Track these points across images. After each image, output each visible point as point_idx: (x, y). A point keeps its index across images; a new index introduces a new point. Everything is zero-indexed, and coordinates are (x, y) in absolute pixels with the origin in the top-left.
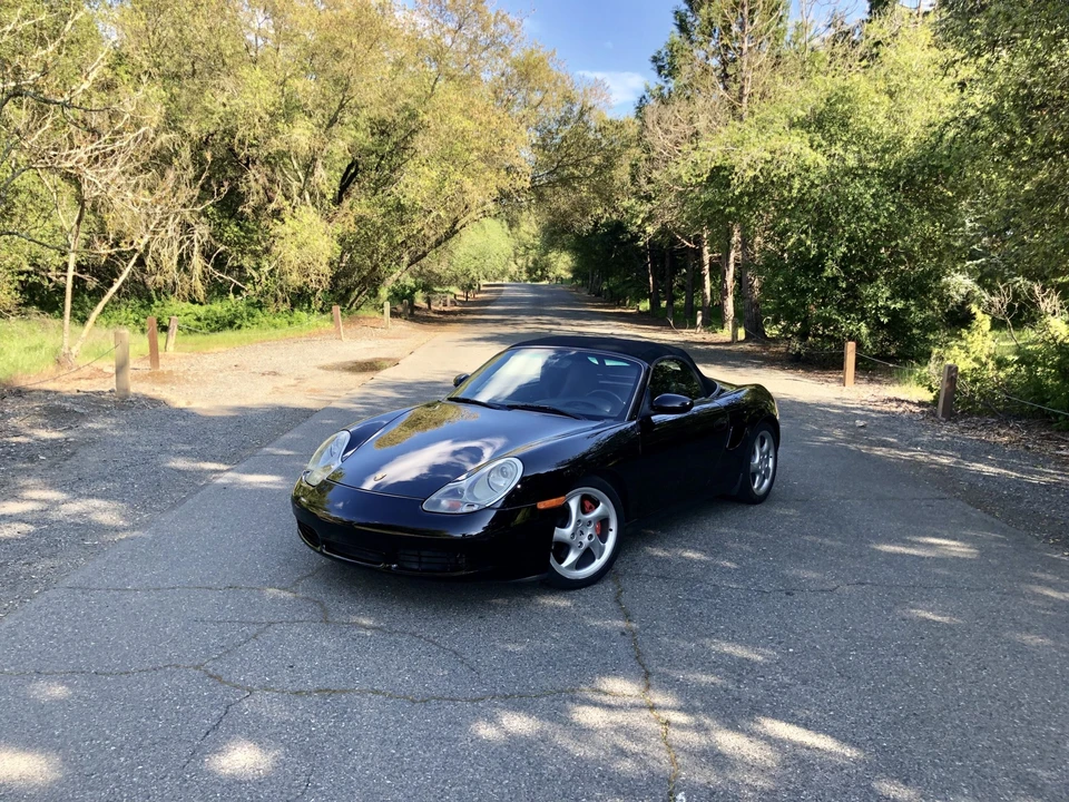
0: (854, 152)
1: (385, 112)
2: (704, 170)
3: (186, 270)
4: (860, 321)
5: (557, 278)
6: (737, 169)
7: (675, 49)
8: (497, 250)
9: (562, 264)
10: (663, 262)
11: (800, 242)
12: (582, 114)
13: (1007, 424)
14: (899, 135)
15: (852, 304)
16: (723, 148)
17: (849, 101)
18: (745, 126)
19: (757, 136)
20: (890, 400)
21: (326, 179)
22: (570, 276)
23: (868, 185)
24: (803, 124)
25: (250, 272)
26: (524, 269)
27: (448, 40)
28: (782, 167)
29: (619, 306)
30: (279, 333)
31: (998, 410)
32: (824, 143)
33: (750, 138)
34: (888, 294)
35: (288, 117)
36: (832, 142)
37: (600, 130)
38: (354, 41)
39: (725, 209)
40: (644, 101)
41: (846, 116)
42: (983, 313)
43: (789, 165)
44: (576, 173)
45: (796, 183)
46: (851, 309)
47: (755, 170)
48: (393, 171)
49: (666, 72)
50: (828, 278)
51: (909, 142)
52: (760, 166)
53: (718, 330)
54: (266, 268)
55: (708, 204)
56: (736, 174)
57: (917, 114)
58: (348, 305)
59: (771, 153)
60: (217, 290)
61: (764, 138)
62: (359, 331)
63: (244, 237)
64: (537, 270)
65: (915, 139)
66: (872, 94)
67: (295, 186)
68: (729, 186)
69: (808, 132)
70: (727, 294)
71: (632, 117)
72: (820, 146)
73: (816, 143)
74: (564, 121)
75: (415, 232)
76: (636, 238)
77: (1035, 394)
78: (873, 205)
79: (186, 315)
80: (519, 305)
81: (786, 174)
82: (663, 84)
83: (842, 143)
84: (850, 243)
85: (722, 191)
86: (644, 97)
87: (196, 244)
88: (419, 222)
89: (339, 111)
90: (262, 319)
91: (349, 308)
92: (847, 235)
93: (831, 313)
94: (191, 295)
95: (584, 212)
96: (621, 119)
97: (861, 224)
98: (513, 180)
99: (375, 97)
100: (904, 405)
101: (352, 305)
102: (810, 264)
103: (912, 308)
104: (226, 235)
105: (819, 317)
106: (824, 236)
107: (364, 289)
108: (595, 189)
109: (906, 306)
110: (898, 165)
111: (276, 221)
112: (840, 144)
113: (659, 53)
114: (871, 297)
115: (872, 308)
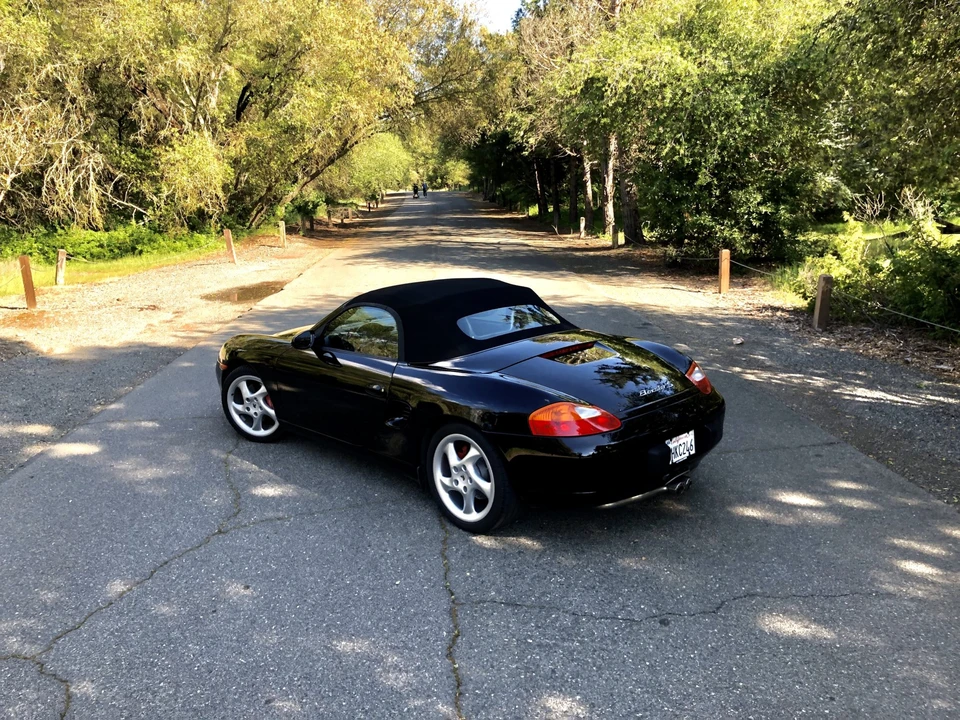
0: (724, 59)
1: (267, 34)
2: (578, 82)
3: (84, 200)
4: (732, 227)
5: (456, 186)
6: (609, 81)
8: (395, 162)
9: (459, 172)
10: (548, 170)
11: (674, 151)
12: (463, 28)
13: (883, 334)
14: (767, 39)
15: (724, 210)
16: (596, 59)
17: (718, 6)
18: (618, 36)
19: (629, 46)
20: (766, 308)
21: (217, 102)
22: (467, 182)
23: (738, 92)
24: (674, 33)
25: (150, 197)
26: (425, 178)
28: (654, 77)
29: (510, 211)
30: (177, 256)
31: (872, 317)
32: (694, 51)
33: (621, 48)
34: (759, 198)
35: (173, 43)
36: (702, 49)
37: (481, 45)
39: (599, 120)
40: (521, 15)
41: (716, 22)
42: (855, 219)
43: (661, 75)
44: (461, 88)
45: (668, 93)
46: (724, 215)
47: (628, 80)
48: (282, 93)
50: (701, 186)
51: (777, 45)
52: (633, 76)
53: (600, 235)
54: (165, 192)
55: (584, 116)
56: (609, 85)
57: (784, 18)
58: (248, 224)
59: (643, 62)
60: (116, 215)
61: (636, 47)
62: (255, 252)
63: (141, 164)
64: (437, 178)
65: (782, 43)
68: (603, 98)
69: (679, 40)
70: (607, 201)
71: (511, 31)
72: (691, 54)
73: (686, 51)
74: (446, 38)
75: (307, 151)
76: (521, 148)
77: (910, 303)
78: (744, 110)
79: (89, 242)
80: (417, 214)
81: (658, 84)
83: (711, 50)
84: (722, 150)
85: (596, 102)
86: (521, 10)
87: (92, 173)
88: (310, 142)
89: (224, 35)
90: (163, 243)
91: (249, 228)
92: (719, 142)
93: (706, 219)
94: (90, 224)
95: (471, 126)
96: (501, 33)
97: (732, 131)
98: (398, 96)
99: (257, 18)
100: (779, 313)
101: (251, 224)
102: (684, 174)
103: (782, 212)
104: (123, 162)
105: (694, 224)
106: (697, 144)
107: (262, 209)
108: (479, 103)
109: (777, 210)
110: (767, 70)
111: (167, 148)
112: (709, 51)
114: (744, 203)
115: (743, 214)
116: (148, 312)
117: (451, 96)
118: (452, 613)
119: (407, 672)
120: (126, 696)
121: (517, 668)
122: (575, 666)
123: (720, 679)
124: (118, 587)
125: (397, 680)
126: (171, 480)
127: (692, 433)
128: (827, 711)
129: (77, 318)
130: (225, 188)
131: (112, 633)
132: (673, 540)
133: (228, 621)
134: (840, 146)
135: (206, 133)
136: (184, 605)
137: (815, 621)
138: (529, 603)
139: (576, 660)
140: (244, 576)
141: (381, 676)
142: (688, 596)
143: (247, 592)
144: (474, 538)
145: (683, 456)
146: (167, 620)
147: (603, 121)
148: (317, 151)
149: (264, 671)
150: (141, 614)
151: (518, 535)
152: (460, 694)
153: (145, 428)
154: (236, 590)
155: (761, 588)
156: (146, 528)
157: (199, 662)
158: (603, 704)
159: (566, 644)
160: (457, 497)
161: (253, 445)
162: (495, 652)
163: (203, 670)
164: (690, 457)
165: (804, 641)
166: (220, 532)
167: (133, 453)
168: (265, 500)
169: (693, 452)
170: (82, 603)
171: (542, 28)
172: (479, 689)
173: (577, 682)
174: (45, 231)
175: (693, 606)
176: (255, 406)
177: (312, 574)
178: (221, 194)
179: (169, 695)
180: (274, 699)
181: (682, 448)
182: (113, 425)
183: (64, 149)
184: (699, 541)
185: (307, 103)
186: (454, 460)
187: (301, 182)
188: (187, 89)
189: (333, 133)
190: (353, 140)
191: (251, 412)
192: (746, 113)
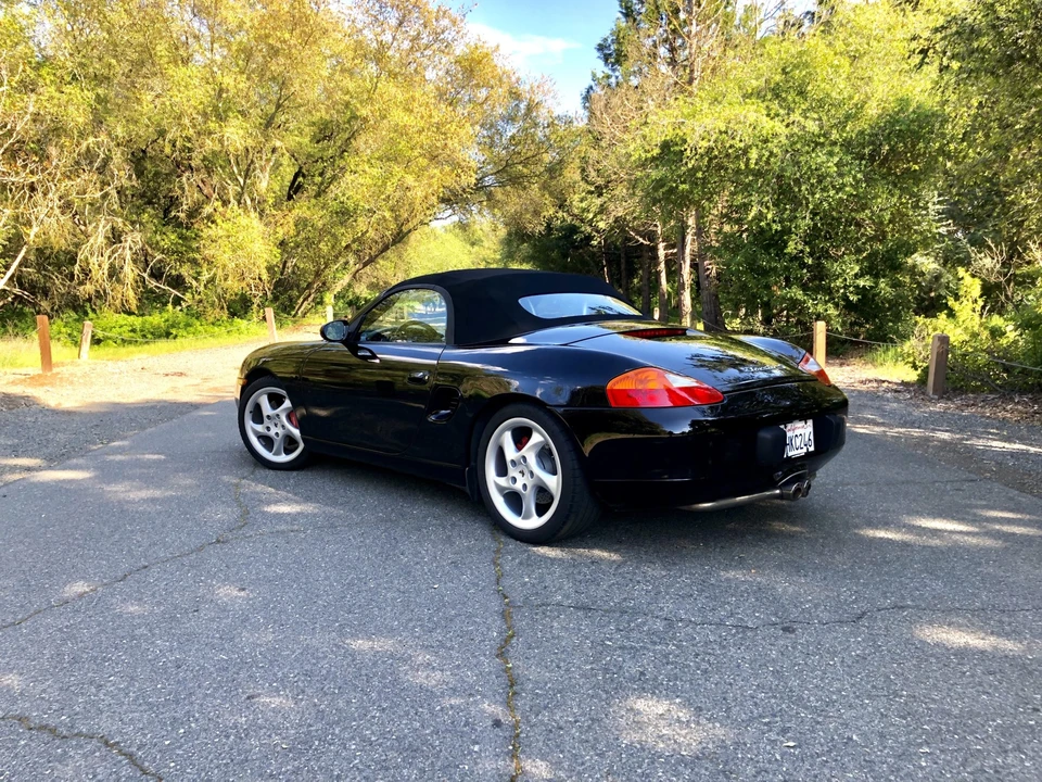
0: (814, 119)
1: (322, 114)
2: (654, 145)
3: (118, 281)
4: (826, 302)
6: (689, 141)
7: (621, 35)
10: (619, 265)
11: (760, 216)
12: (529, 109)
13: (1012, 400)
15: (818, 281)
16: (673, 121)
17: (806, 65)
18: (696, 100)
19: (709, 108)
20: (869, 381)
21: (266, 184)
23: (831, 154)
24: (758, 94)
25: (189, 281)
27: (388, 37)
28: (738, 139)
30: (215, 342)
31: (997, 385)
32: (782, 112)
33: (701, 110)
34: (857, 269)
35: (221, 118)
36: (790, 110)
37: (548, 126)
38: (287, 36)
39: (677, 187)
40: (591, 91)
41: (804, 82)
43: (744, 136)
44: (526, 172)
45: (754, 154)
46: (817, 290)
47: (709, 141)
49: (613, 60)
50: (791, 255)
52: (714, 137)
54: (205, 276)
55: (660, 183)
56: (688, 145)
58: (293, 313)
59: (725, 123)
61: (717, 109)
63: (181, 245)
66: (830, 58)
67: (232, 189)
68: (681, 160)
69: (764, 101)
70: (684, 289)
72: (778, 115)
73: (772, 112)
74: (511, 119)
75: (360, 235)
76: (589, 238)
78: (838, 173)
79: (121, 327)
81: (742, 145)
82: (610, 73)
83: (800, 111)
84: (815, 215)
85: (674, 168)
86: (591, 88)
87: (129, 253)
88: (362, 224)
90: (200, 328)
91: (294, 316)
92: (811, 207)
93: (797, 293)
94: (123, 305)
95: (536, 213)
96: (569, 114)
97: (825, 195)
98: (458, 175)
100: (885, 385)
101: (297, 313)
102: (772, 242)
103: (882, 285)
104: (163, 243)
105: (784, 299)
106: (786, 209)
107: (309, 295)
108: (544, 187)
109: (877, 284)
110: (862, 133)
111: (209, 224)
112: (798, 112)
113: (605, 40)
114: (840, 275)
115: (839, 288)
116: (174, 377)
117: (516, 181)
118: (505, 616)
119: (442, 671)
120: (61, 689)
121: (592, 669)
122: (672, 669)
123: (874, 687)
124: (80, 587)
125: (432, 679)
126: (169, 500)
127: (810, 422)
128: (1032, 723)
129: (94, 380)
130: (270, 269)
131: (60, 630)
132: (788, 557)
133: (212, 620)
134: (941, 230)
135: (254, 215)
136: (159, 604)
137: (992, 633)
138: (606, 607)
139: (672, 663)
140: (241, 580)
141: (406, 674)
142: (816, 606)
143: (242, 594)
144: (535, 549)
145: (800, 451)
146: (134, 618)
147: (682, 187)
148: (371, 234)
149: (251, 667)
150: (102, 612)
151: (590, 548)
152: (515, 693)
153: (148, 460)
154: (228, 592)
155: (912, 601)
156: (129, 538)
157: (166, 657)
158: (714, 708)
159: (657, 647)
160: (514, 499)
161: (271, 473)
162: (563, 652)
163: (169, 665)
164: (808, 454)
165: (983, 652)
166: (218, 541)
167: (130, 478)
168: (279, 517)
169: (812, 449)
170: (30, 602)
171: (614, 102)
172: (541, 689)
173: (675, 684)
174: (76, 316)
175: (825, 616)
176: (276, 425)
177: (327, 578)
178: (265, 277)
179: (120, 689)
180: (259, 695)
181: (798, 440)
182: (111, 458)
183: (101, 226)
184: (823, 557)
185: (361, 181)
186: (511, 453)
187: (354, 270)
188: (235, 169)
189: (387, 214)
190: (411, 225)
191: (272, 433)
192: (841, 175)
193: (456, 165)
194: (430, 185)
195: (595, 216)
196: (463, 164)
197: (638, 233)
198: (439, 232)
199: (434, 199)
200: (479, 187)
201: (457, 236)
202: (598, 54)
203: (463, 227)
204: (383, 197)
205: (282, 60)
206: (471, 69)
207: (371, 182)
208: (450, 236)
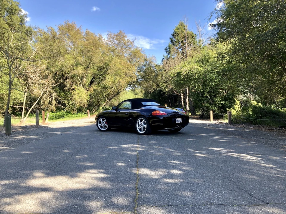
0: (210, 67)
1: (100, 64)
2: (175, 73)
3: (51, 104)
7: (170, 47)
10: (173, 100)
12: (149, 63)
16: (179, 68)
17: (208, 56)
18: (185, 63)
21: (86, 81)
23: (214, 75)
24: (198, 62)
25: (67, 104)
27: (116, 47)
28: (193, 71)
32: (203, 66)
33: (186, 65)
34: (221, 100)
35: (77, 66)
36: (205, 65)
37: (154, 67)
38: (93, 48)
41: (208, 59)
42: (238, 101)
43: (195, 71)
44: (149, 78)
45: (197, 75)
48: (103, 78)
49: (168, 52)
52: (188, 71)
54: (71, 103)
55: (177, 81)
56: (182, 73)
59: (190, 68)
60: (58, 109)
61: (189, 65)
63: (65, 96)
67: (78, 83)
68: (181, 76)
70: (187, 105)
71: (161, 63)
73: (201, 66)
74: (145, 65)
75: (109, 93)
76: (164, 93)
79: (51, 115)
81: (194, 73)
82: (168, 55)
84: (210, 88)
85: (180, 78)
86: (163, 58)
87: (53, 98)
88: (109, 90)
89: (89, 64)
90: (70, 116)
92: (209, 86)
93: (208, 105)
94: (52, 110)
95: (151, 88)
96: (159, 64)
97: (212, 83)
98: (132, 79)
99: (98, 60)
101: (93, 112)
104: (61, 95)
105: (205, 106)
106: (204, 87)
107: (96, 108)
108: (153, 81)
109: (226, 103)
112: (207, 66)
113: (167, 48)
114: (217, 101)
115: (217, 104)
117: (146, 80)
130: (87, 101)
134: (247, 90)
144: (143, 136)
147: (182, 82)
148: (111, 93)
160: (140, 130)
161: (102, 132)
164: (181, 123)
171: (168, 62)
178: (86, 103)
181: (179, 121)
183: (47, 92)
185: (110, 80)
186: (140, 123)
187: (107, 101)
188: (78, 77)
189: (115, 88)
190: (121, 90)
191: (102, 125)
192: (216, 79)
193: (131, 77)
194: (125, 81)
195: (165, 88)
196: (133, 76)
197: (176, 92)
198: (127, 92)
199: (127, 84)
200: (137, 81)
201: (132, 93)
202: (165, 51)
203: (133, 90)
204: (114, 84)
205: (91, 53)
206: (135, 54)
207: (112, 81)
208: (130, 93)
